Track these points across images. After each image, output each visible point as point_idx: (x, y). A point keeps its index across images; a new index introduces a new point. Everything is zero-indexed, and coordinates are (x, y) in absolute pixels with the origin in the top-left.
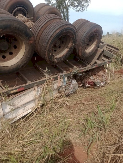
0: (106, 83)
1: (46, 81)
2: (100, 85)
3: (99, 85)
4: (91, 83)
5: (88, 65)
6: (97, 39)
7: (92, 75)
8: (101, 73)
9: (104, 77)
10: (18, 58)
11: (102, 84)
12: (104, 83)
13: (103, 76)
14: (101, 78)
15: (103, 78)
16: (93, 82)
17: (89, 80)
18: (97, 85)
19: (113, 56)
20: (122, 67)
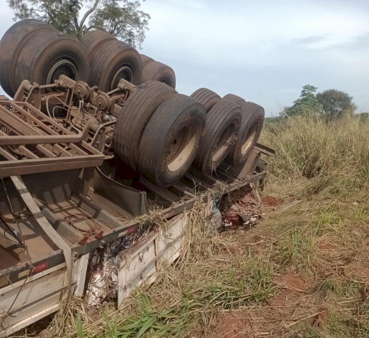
0: (260, 217)
1: (195, 204)
2: (250, 222)
3: (248, 222)
4: (234, 219)
5: (235, 180)
6: (257, 130)
7: (234, 203)
8: (247, 199)
9: (254, 206)
10: (181, 159)
11: (253, 219)
12: (256, 217)
13: (252, 204)
14: (250, 208)
15: (252, 207)
16: (238, 216)
17: (231, 212)
18: (245, 222)
19: (266, 164)
20: (263, 193)
